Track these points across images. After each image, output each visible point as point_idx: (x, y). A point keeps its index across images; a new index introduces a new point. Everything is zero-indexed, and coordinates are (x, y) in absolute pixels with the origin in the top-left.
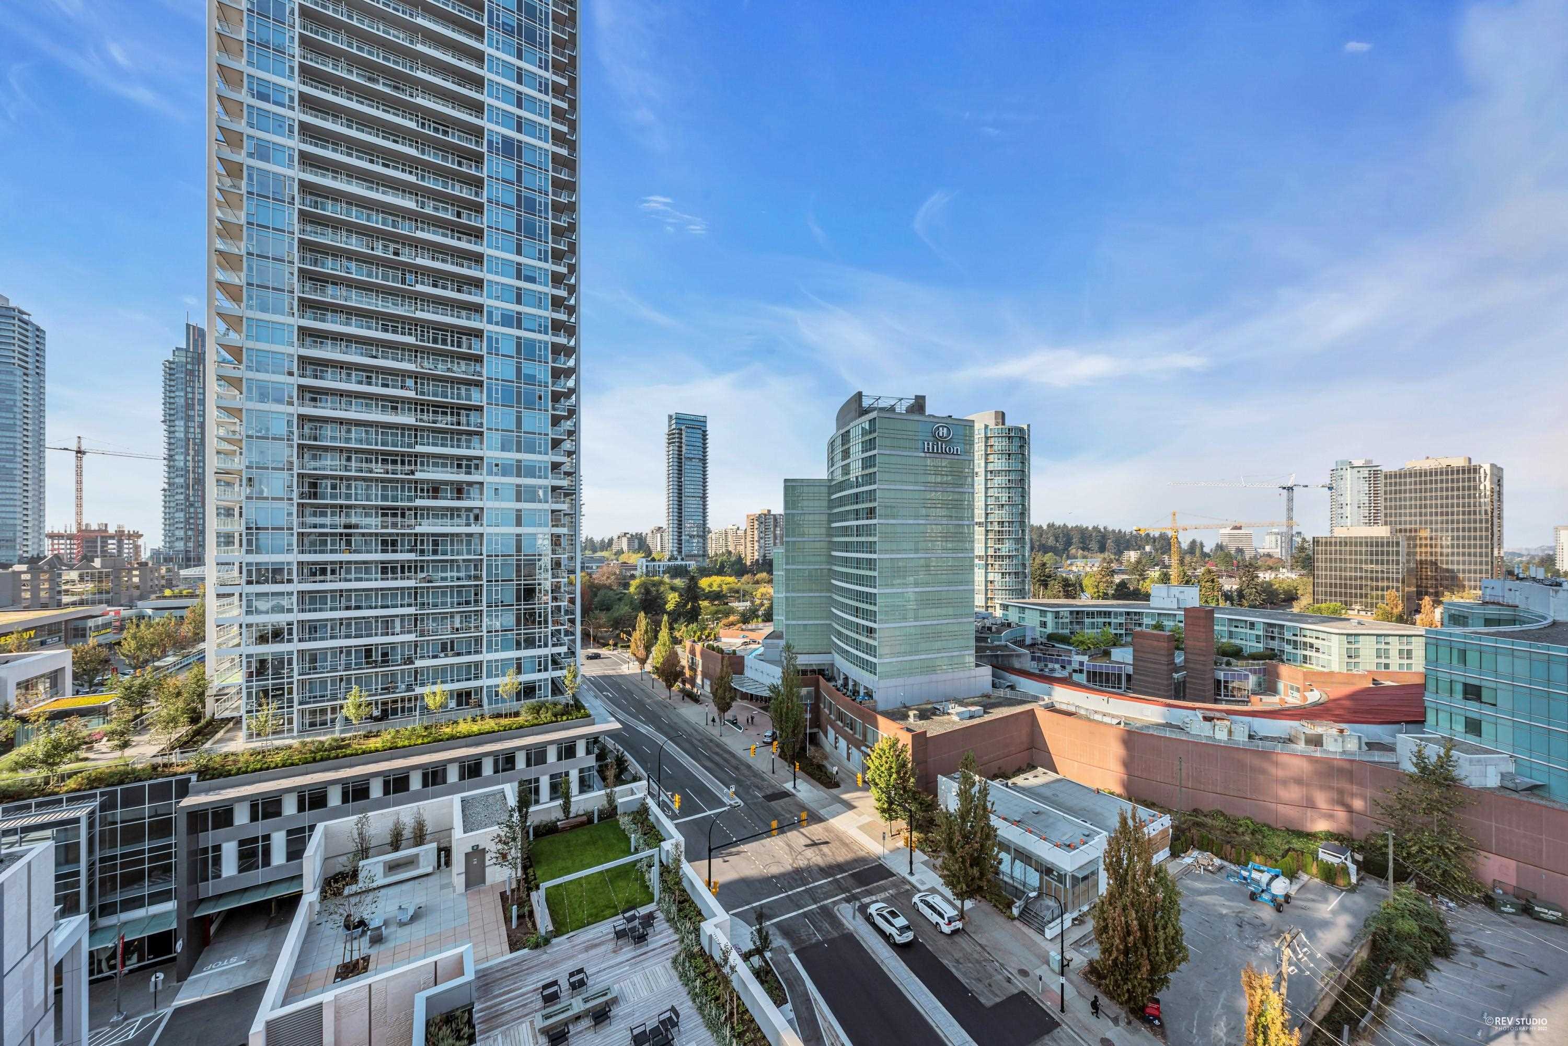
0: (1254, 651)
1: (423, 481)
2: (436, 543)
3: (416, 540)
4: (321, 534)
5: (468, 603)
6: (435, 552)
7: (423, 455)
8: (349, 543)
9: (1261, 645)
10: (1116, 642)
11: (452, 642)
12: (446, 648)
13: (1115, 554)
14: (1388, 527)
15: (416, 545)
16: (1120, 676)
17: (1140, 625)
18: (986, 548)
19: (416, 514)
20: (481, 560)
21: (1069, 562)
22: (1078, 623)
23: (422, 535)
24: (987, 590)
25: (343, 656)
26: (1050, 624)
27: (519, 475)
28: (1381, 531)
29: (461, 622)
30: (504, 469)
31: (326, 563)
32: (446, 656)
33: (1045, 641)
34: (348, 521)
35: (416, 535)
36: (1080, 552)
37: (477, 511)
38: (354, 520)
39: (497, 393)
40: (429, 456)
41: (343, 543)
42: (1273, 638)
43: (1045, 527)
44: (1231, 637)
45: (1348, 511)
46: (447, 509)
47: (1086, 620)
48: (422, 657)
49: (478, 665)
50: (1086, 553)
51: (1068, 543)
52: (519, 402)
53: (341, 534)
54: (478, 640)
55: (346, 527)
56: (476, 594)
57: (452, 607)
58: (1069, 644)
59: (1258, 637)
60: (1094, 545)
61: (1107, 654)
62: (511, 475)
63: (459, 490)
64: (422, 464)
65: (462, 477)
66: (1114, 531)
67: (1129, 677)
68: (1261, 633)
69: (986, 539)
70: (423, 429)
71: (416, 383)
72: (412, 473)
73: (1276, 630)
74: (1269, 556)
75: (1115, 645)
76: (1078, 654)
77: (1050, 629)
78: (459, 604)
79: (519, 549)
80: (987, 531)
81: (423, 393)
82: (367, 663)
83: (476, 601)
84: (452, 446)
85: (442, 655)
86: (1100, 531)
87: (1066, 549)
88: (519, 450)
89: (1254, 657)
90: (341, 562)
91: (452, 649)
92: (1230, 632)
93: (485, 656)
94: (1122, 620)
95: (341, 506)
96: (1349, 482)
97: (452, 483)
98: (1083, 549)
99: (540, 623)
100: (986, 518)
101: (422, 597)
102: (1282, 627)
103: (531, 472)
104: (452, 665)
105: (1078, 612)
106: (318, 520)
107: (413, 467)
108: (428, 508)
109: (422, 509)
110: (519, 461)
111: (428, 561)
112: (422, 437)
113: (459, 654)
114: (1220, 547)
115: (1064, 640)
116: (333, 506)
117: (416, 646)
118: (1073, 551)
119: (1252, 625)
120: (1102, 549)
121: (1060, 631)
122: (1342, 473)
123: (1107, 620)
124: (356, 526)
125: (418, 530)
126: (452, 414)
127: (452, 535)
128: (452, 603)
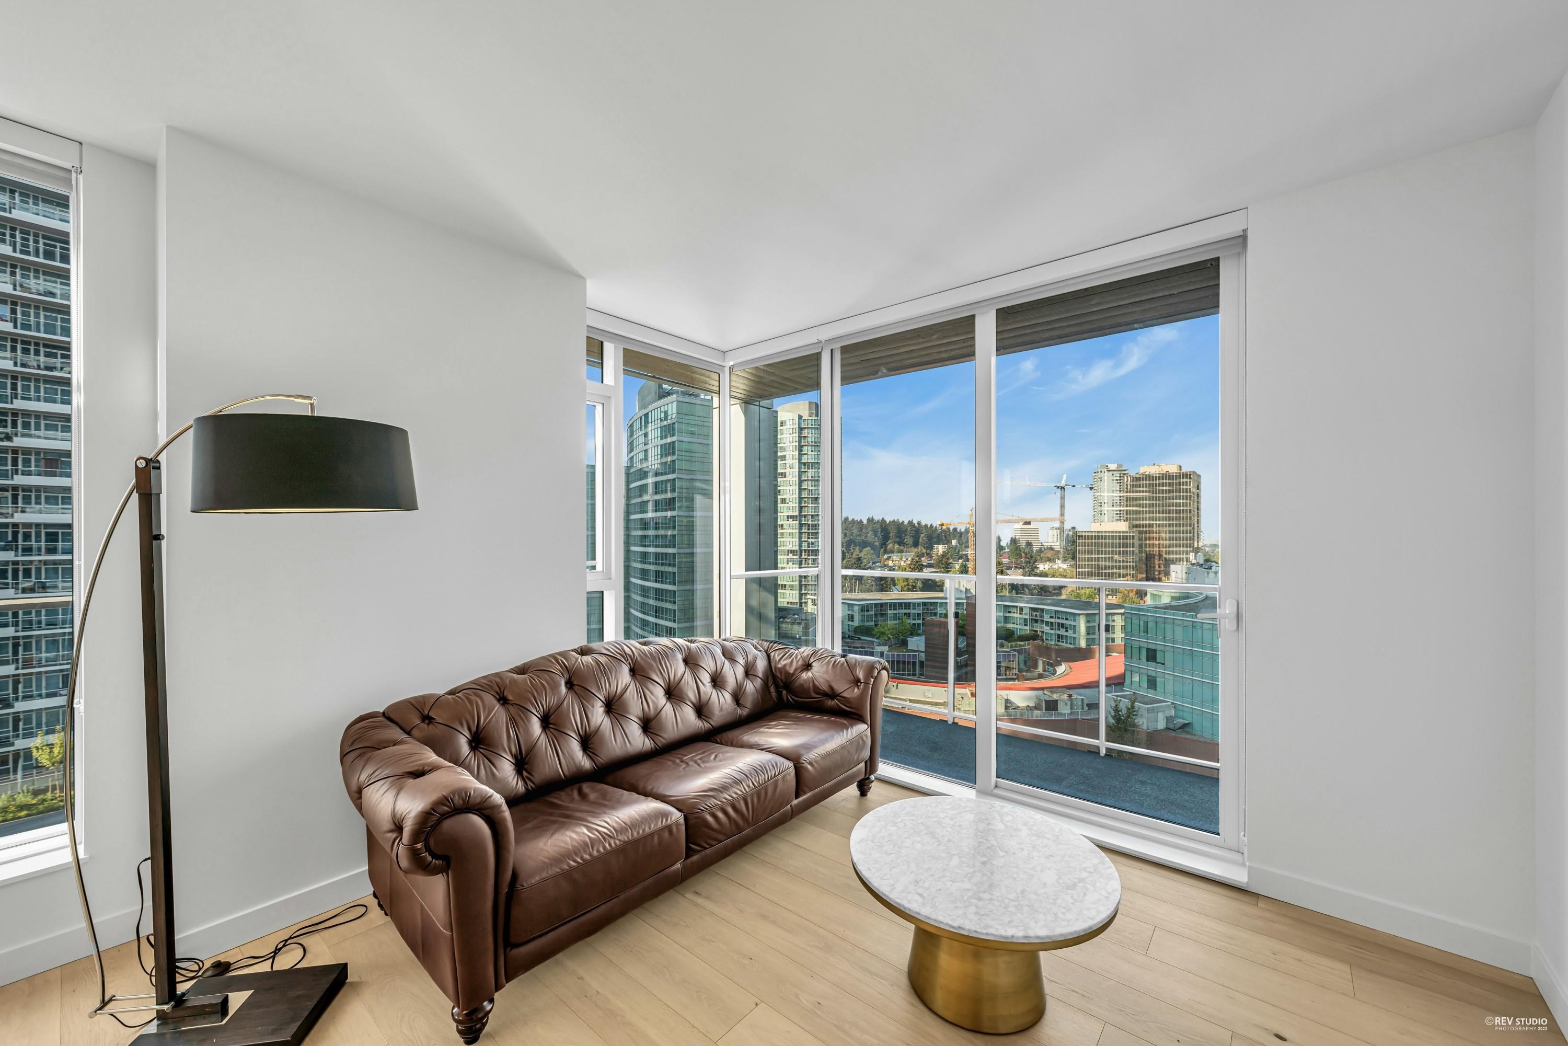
0: (1023, 633)
9: (1027, 628)
10: (914, 631)
13: (926, 548)
14: (1127, 523)
16: (914, 663)
17: (935, 614)
18: (800, 542)
21: (886, 556)
22: (882, 615)
24: (800, 586)
26: (856, 618)
28: (1122, 527)
33: (852, 634)
36: (897, 546)
42: (1036, 621)
43: (865, 522)
44: (1006, 622)
45: (1106, 508)
47: (889, 612)
50: (902, 547)
51: (885, 538)
58: (873, 636)
59: (1025, 620)
60: (909, 540)
61: (904, 643)
66: (926, 526)
67: (922, 663)
68: (1027, 617)
69: (800, 533)
73: (1038, 614)
74: (1051, 548)
75: (912, 635)
76: (879, 645)
77: (856, 623)
80: (801, 525)
86: (914, 526)
87: (884, 544)
89: (1023, 638)
92: (1006, 618)
94: (919, 610)
96: (1106, 484)
98: (900, 543)
100: (800, 511)
102: (1042, 610)
105: (882, 605)
114: (1014, 541)
115: (867, 631)
118: (890, 546)
119: (1021, 609)
120: (916, 544)
121: (866, 624)
122: (1102, 475)
123: (907, 611)
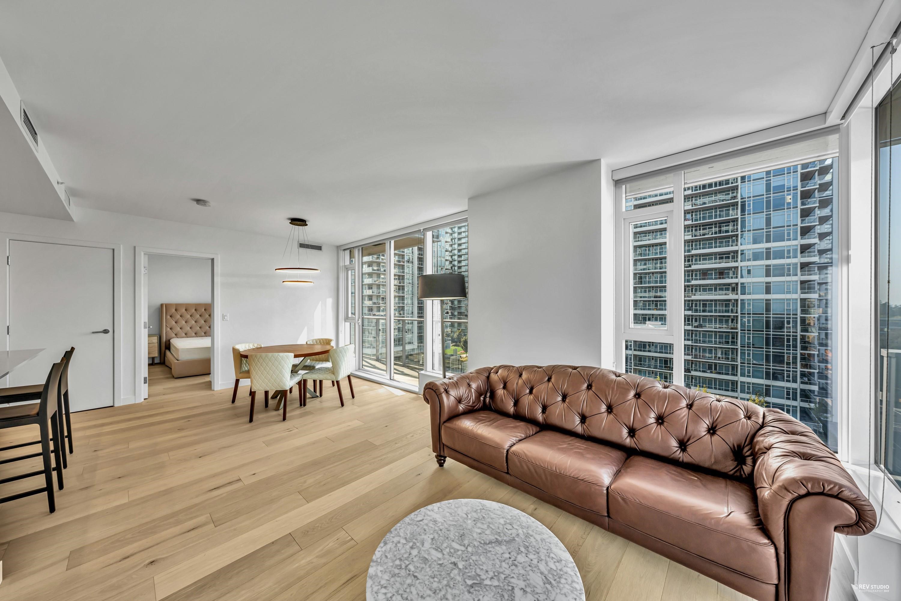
1: (696, 270)
2: (705, 305)
3: (692, 304)
4: (644, 301)
5: (727, 343)
6: (704, 311)
7: (696, 255)
8: (656, 305)
11: (716, 366)
12: (710, 367)
15: (692, 306)
19: (692, 289)
20: (737, 316)
23: (697, 301)
25: (653, 361)
27: (768, 258)
29: (722, 354)
30: (756, 256)
31: (646, 315)
32: (711, 372)
34: (656, 294)
35: (692, 301)
37: (734, 285)
38: (659, 294)
39: (749, 206)
40: (700, 255)
41: (654, 305)
46: (711, 285)
48: (696, 370)
49: (735, 383)
52: (768, 207)
53: (653, 301)
54: (734, 367)
55: (655, 297)
56: (733, 338)
57: (715, 344)
62: (762, 259)
63: (722, 273)
64: (696, 260)
65: (723, 265)
70: (696, 241)
71: (692, 216)
72: (690, 266)
78: (720, 343)
79: (768, 309)
81: (696, 220)
82: (665, 367)
83: (732, 342)
84: (716, 247)
85: (709, 371)
88: (768, 241)
90: (653, 315)
91: (715, 369)
93: (740, 379)
95: (653, 287)
97: (715, 269)
99: (788, 364)
101: (696, 336)
103: (780, 254)
104: (715, 379)
106: (643, 294)
107: (690, 263)
108: (700, 285)
109: (696, 286)
110: (768, 249)
111: (700, 315)
112: (696, 245)
113: (719, 373)
116: (649, 287)
117: (692, 363)
124: (660, 297)
125: (693, 298)
126: (715, 227)
127: (716, 300)
128: (715, 342)
